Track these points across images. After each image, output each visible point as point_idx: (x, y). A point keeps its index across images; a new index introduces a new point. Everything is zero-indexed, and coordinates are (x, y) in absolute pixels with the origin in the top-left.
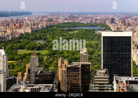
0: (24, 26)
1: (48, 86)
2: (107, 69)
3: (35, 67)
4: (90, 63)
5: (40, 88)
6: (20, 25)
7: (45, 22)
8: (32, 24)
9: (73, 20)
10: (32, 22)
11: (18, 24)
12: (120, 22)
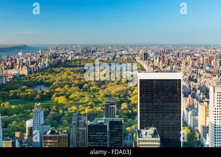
0: (18, 66)
2: (155, 128)
3: (39, 124)
6: (12, 64)
7: (47, 60)
8: (28, 62)
9: (87, 56)
10: (29, 59)
11: (8, 63)
12: (156, 59)
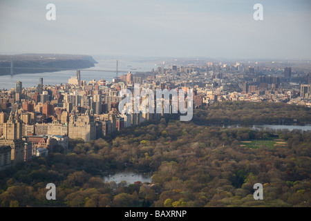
0: (65, 114)
6: (51, 110)
8: (94, 104)
10: (96, 97)
11: (40, 104)
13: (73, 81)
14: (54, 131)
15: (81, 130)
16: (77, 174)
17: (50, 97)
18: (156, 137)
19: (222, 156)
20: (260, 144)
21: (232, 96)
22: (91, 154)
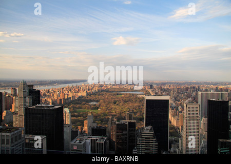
0: (81, 91)
1: (102, 138)
3: (91, 123)
4: (135, 121)
5: (97, 140)
7: (97, 88)
10: (87, 88)
13: (83, 84)
14: (79, 94)
15: (84, 94)
16: (84, 102)
17: (78, 88)
18: (99, 95)
19: (112, 98)
20: (119, 96)
21: (114, 87)
22: (87, 98)
